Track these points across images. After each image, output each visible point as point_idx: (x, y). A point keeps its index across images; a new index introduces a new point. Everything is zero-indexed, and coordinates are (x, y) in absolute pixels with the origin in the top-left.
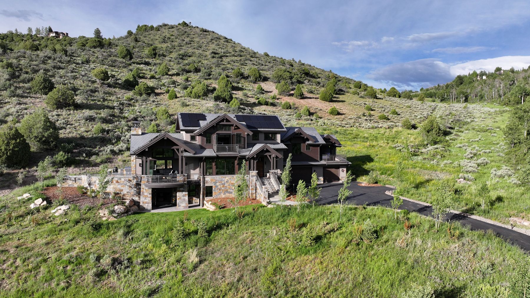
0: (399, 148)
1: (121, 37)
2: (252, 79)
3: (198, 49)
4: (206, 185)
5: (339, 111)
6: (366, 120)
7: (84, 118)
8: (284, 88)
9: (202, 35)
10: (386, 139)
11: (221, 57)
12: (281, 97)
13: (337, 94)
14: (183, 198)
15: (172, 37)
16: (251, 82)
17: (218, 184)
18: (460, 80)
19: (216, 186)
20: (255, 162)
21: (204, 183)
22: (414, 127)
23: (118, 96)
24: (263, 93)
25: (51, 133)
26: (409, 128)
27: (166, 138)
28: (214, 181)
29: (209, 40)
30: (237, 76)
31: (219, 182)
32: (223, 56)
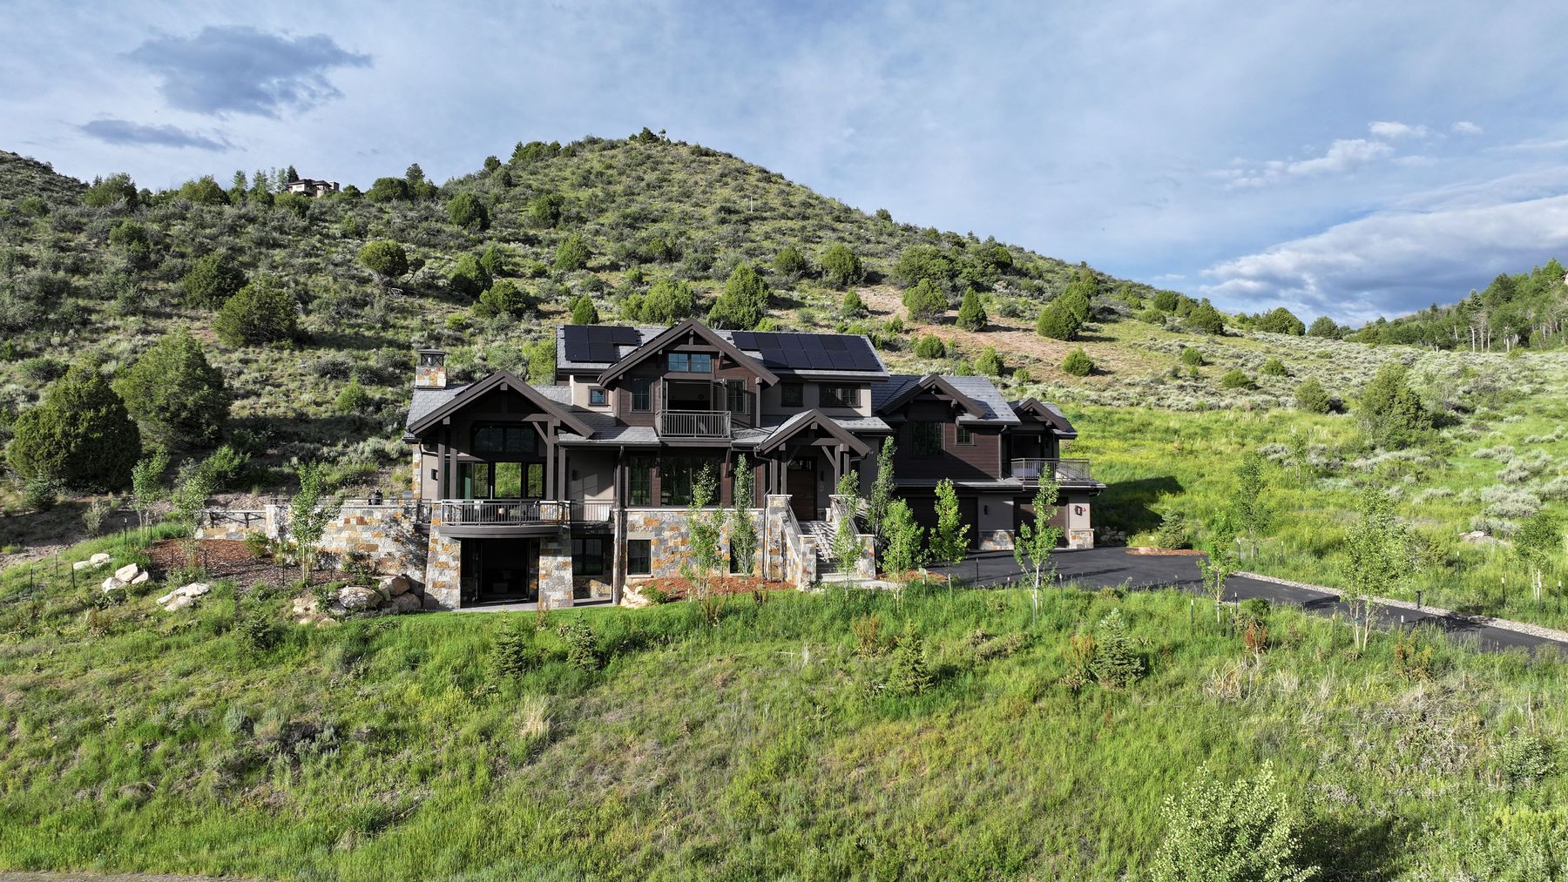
0: (1276, 456)
1: (469, 176)
2: (832, 276)
3: (681, 202)
4: (630, 536)
5: (1097, 364)
6: (1181, 387)
7: (316, 370)
8: (926, 300)
9: (694, 165)
10: (1236, 435)
11: (746, 221)
12: (916, 326)
13: (1094, 319)
14: (555, 573)
15: (610, 172)
16: (830, 285)
17: (666, 534)
18: (1505, 289)
19: (662, 542)
20: (784, 466)
21: (624, 531)
22: (1338, 407)
23: (430, 318)
24: (863, 317)
25: (202, 398)
26: (1320, 411)
27: (504, 388)
28: (655, 524)
29: (716, 175)
30: (789, 271)
31: (672, 529)
32: (752, 219)
